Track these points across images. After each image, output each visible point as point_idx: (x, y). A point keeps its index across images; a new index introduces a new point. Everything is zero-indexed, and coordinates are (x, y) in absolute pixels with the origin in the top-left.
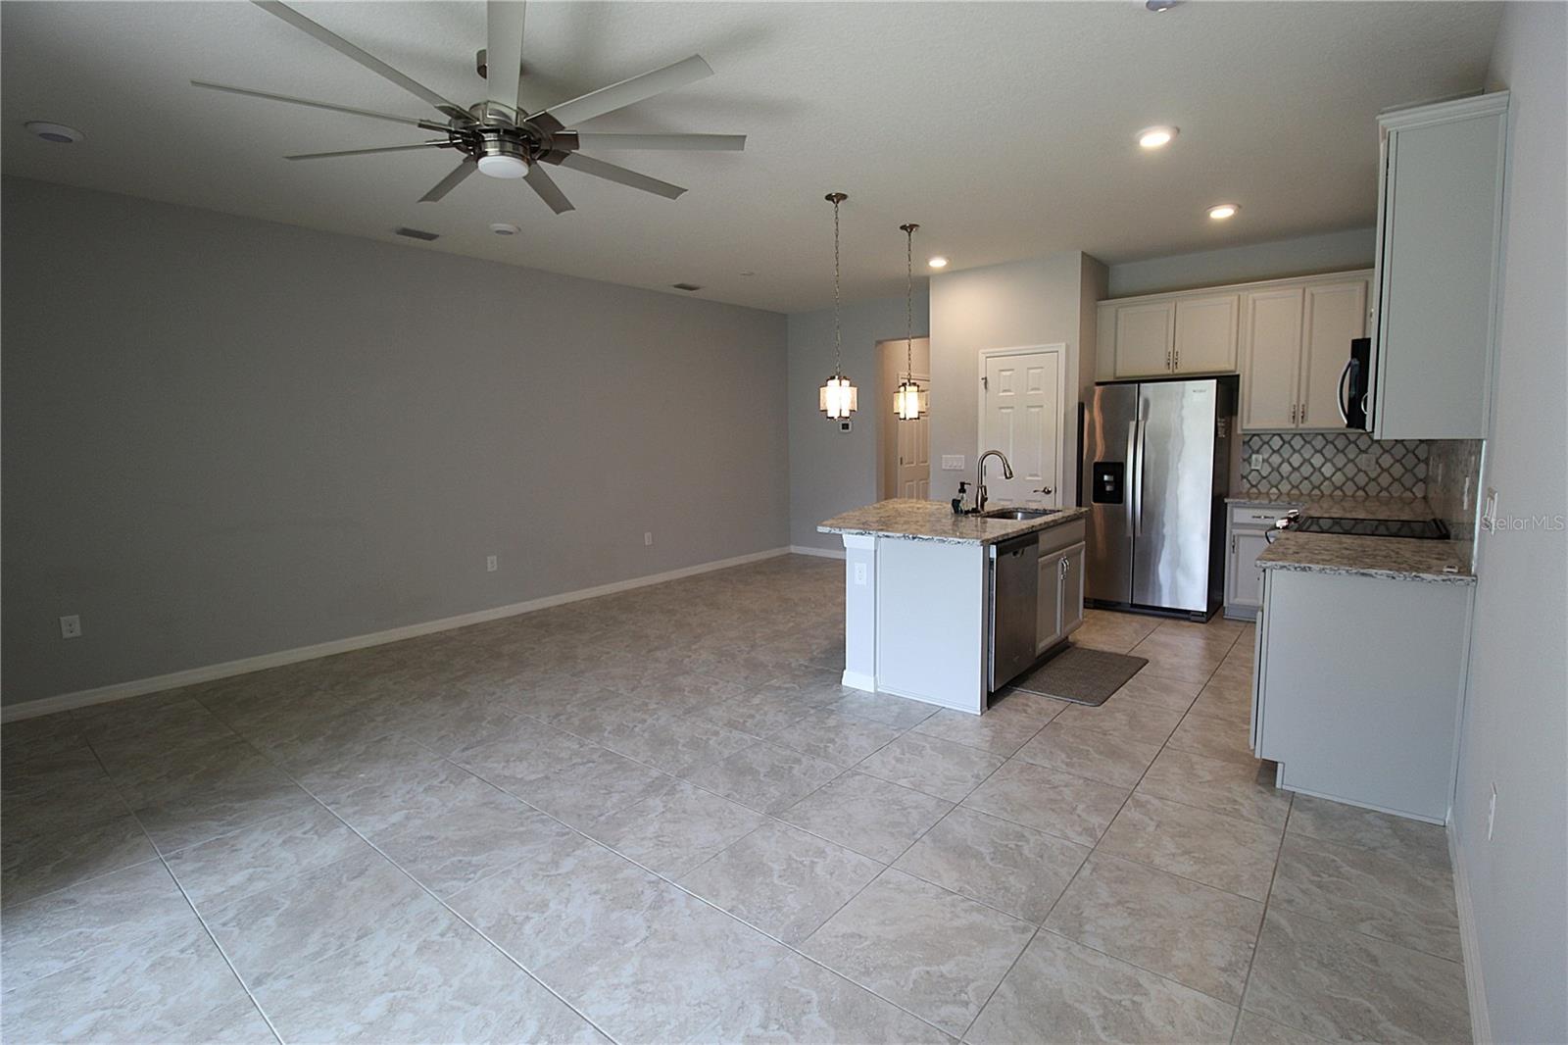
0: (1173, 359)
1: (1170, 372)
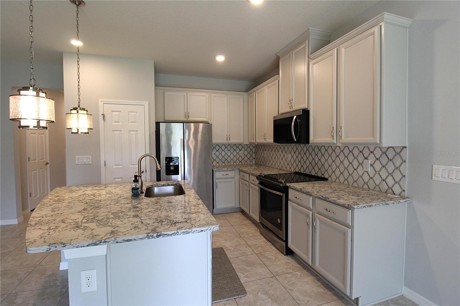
0: (187, 115)
1: (186, 120)
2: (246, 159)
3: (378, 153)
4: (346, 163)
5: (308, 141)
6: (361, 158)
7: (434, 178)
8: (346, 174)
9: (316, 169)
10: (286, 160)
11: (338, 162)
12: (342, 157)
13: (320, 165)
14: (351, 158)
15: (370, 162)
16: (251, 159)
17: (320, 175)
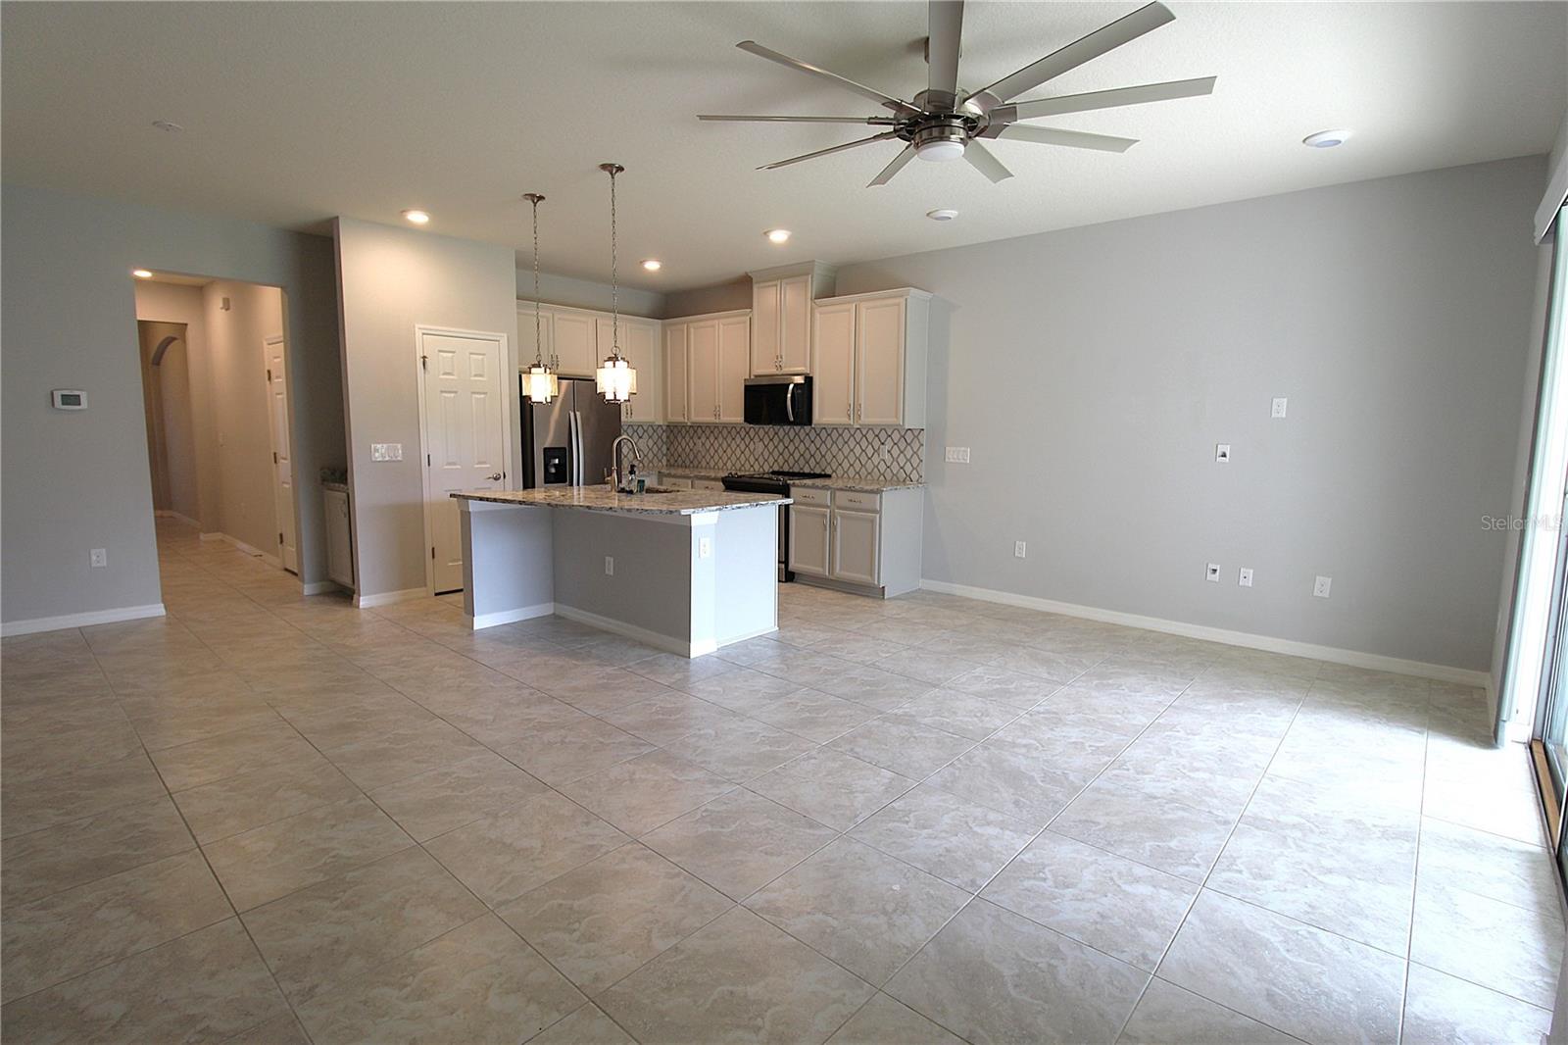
2: (651, 455)
3: (896, 436)
4: (858, 450)
5: (810, 422)
6: (876, 444)
7: (947, 460)
8: (857, 465)
9: (812, 462)
10: (752, 453)
11: (846, 450)
12: (852, 443)
13: (818, 456)
14: (864, 443)
15: (887, 447)
16: (660, 455)
17: (818, 471)
